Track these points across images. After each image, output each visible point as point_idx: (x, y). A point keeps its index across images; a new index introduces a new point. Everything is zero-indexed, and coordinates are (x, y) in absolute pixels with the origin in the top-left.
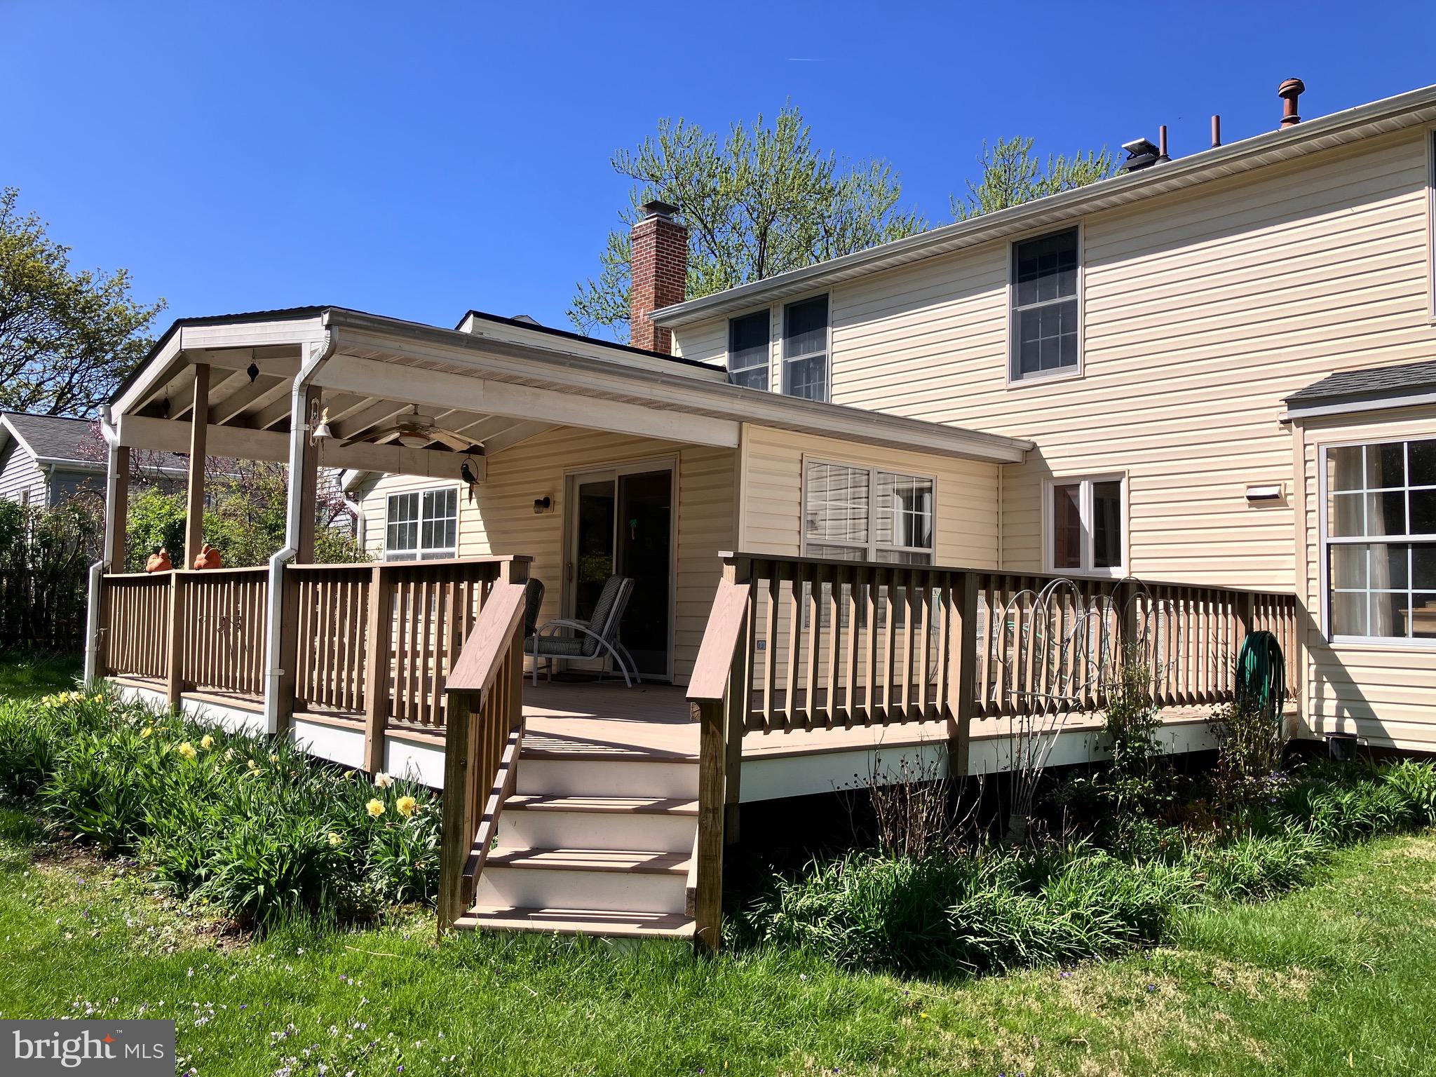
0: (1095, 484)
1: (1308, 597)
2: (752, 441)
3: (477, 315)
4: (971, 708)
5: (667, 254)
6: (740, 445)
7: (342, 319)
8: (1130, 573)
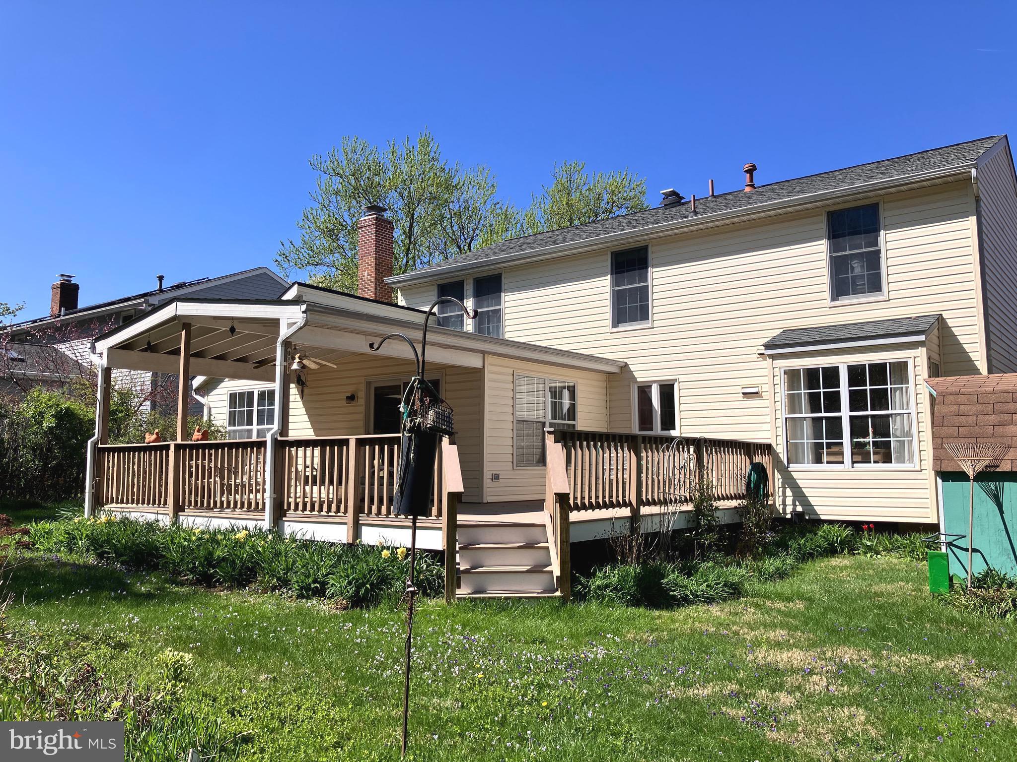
0: (660, 385)
1: (777, 445)
2: (490, 364)
3: (300, 284)
4: (641, 502)
5: (382, 238)
6: (484, 366)
7: (312, 308)
8: (681, 434)
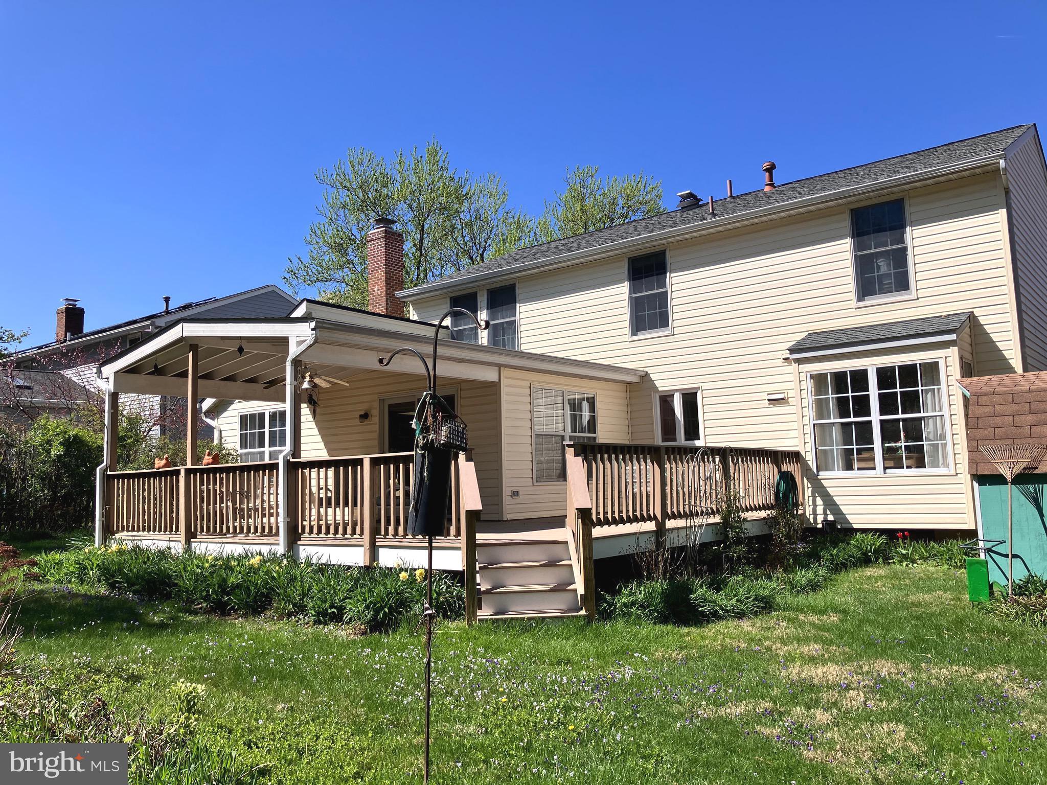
0: (683, 394)
1: (806, 452)
2: (506, 378)
3: (309, 301)
4: (666, 516)
5: (392, 251)
6: (500, 380)
7: (321, 325)
8: (706, 443)
